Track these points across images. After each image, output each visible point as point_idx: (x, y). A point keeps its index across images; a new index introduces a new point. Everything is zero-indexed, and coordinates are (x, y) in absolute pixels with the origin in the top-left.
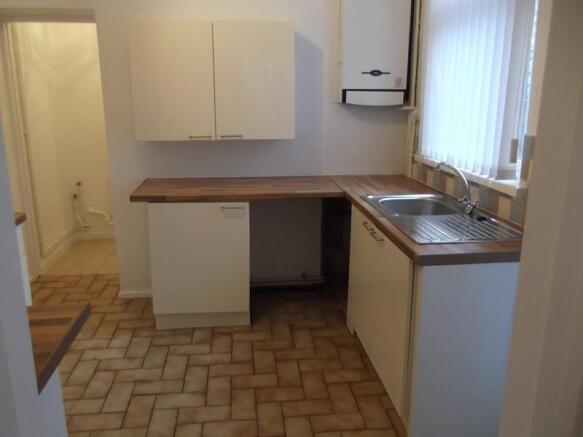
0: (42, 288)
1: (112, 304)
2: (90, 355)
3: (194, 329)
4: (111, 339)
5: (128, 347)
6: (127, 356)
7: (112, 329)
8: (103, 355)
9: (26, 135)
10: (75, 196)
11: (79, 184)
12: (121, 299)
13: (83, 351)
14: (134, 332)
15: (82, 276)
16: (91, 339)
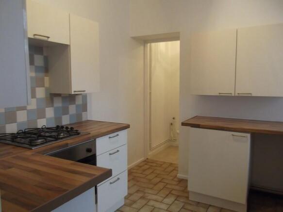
0: (146, 164)
1: (173, 180)
2: (152, 203)
3: (210, 205)
4: (165, 198)
5: (171, 205)
6: (168, 209)
7: (167, 193)
8: (157, 205)
9: (150, 93)
10: (172, 124)
11: (174, 118)
12: (178, 178)
13: (150, 200)
14: (178, 197)
15: (165, 163)
16: (156, 195)
